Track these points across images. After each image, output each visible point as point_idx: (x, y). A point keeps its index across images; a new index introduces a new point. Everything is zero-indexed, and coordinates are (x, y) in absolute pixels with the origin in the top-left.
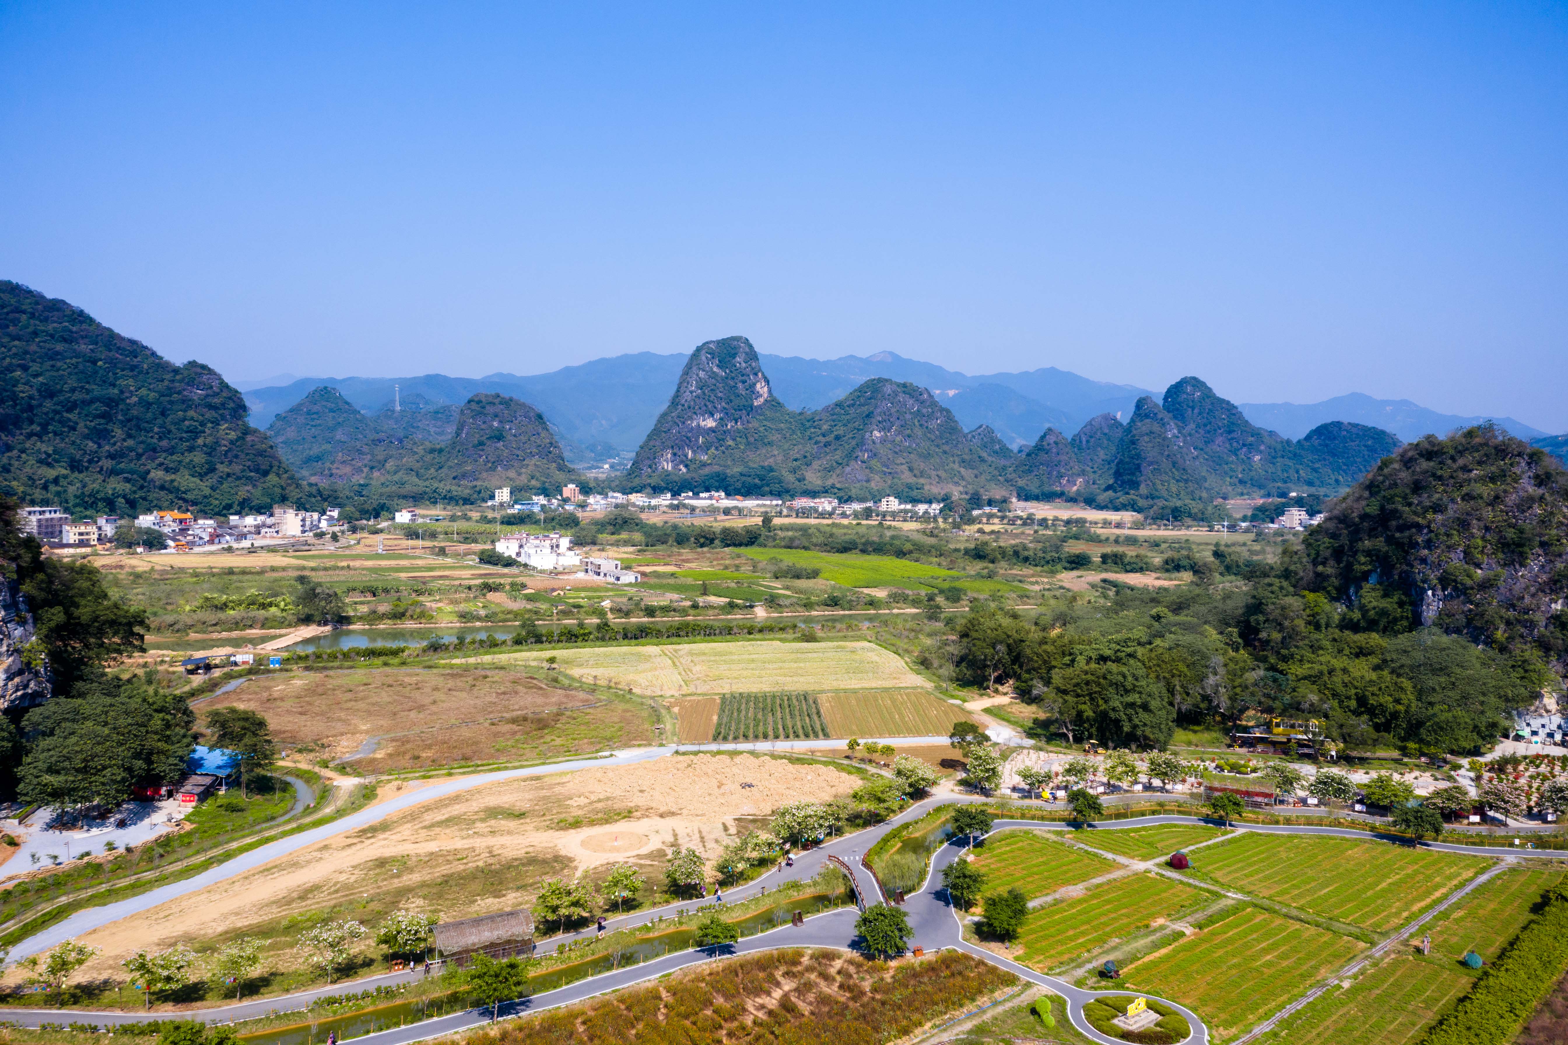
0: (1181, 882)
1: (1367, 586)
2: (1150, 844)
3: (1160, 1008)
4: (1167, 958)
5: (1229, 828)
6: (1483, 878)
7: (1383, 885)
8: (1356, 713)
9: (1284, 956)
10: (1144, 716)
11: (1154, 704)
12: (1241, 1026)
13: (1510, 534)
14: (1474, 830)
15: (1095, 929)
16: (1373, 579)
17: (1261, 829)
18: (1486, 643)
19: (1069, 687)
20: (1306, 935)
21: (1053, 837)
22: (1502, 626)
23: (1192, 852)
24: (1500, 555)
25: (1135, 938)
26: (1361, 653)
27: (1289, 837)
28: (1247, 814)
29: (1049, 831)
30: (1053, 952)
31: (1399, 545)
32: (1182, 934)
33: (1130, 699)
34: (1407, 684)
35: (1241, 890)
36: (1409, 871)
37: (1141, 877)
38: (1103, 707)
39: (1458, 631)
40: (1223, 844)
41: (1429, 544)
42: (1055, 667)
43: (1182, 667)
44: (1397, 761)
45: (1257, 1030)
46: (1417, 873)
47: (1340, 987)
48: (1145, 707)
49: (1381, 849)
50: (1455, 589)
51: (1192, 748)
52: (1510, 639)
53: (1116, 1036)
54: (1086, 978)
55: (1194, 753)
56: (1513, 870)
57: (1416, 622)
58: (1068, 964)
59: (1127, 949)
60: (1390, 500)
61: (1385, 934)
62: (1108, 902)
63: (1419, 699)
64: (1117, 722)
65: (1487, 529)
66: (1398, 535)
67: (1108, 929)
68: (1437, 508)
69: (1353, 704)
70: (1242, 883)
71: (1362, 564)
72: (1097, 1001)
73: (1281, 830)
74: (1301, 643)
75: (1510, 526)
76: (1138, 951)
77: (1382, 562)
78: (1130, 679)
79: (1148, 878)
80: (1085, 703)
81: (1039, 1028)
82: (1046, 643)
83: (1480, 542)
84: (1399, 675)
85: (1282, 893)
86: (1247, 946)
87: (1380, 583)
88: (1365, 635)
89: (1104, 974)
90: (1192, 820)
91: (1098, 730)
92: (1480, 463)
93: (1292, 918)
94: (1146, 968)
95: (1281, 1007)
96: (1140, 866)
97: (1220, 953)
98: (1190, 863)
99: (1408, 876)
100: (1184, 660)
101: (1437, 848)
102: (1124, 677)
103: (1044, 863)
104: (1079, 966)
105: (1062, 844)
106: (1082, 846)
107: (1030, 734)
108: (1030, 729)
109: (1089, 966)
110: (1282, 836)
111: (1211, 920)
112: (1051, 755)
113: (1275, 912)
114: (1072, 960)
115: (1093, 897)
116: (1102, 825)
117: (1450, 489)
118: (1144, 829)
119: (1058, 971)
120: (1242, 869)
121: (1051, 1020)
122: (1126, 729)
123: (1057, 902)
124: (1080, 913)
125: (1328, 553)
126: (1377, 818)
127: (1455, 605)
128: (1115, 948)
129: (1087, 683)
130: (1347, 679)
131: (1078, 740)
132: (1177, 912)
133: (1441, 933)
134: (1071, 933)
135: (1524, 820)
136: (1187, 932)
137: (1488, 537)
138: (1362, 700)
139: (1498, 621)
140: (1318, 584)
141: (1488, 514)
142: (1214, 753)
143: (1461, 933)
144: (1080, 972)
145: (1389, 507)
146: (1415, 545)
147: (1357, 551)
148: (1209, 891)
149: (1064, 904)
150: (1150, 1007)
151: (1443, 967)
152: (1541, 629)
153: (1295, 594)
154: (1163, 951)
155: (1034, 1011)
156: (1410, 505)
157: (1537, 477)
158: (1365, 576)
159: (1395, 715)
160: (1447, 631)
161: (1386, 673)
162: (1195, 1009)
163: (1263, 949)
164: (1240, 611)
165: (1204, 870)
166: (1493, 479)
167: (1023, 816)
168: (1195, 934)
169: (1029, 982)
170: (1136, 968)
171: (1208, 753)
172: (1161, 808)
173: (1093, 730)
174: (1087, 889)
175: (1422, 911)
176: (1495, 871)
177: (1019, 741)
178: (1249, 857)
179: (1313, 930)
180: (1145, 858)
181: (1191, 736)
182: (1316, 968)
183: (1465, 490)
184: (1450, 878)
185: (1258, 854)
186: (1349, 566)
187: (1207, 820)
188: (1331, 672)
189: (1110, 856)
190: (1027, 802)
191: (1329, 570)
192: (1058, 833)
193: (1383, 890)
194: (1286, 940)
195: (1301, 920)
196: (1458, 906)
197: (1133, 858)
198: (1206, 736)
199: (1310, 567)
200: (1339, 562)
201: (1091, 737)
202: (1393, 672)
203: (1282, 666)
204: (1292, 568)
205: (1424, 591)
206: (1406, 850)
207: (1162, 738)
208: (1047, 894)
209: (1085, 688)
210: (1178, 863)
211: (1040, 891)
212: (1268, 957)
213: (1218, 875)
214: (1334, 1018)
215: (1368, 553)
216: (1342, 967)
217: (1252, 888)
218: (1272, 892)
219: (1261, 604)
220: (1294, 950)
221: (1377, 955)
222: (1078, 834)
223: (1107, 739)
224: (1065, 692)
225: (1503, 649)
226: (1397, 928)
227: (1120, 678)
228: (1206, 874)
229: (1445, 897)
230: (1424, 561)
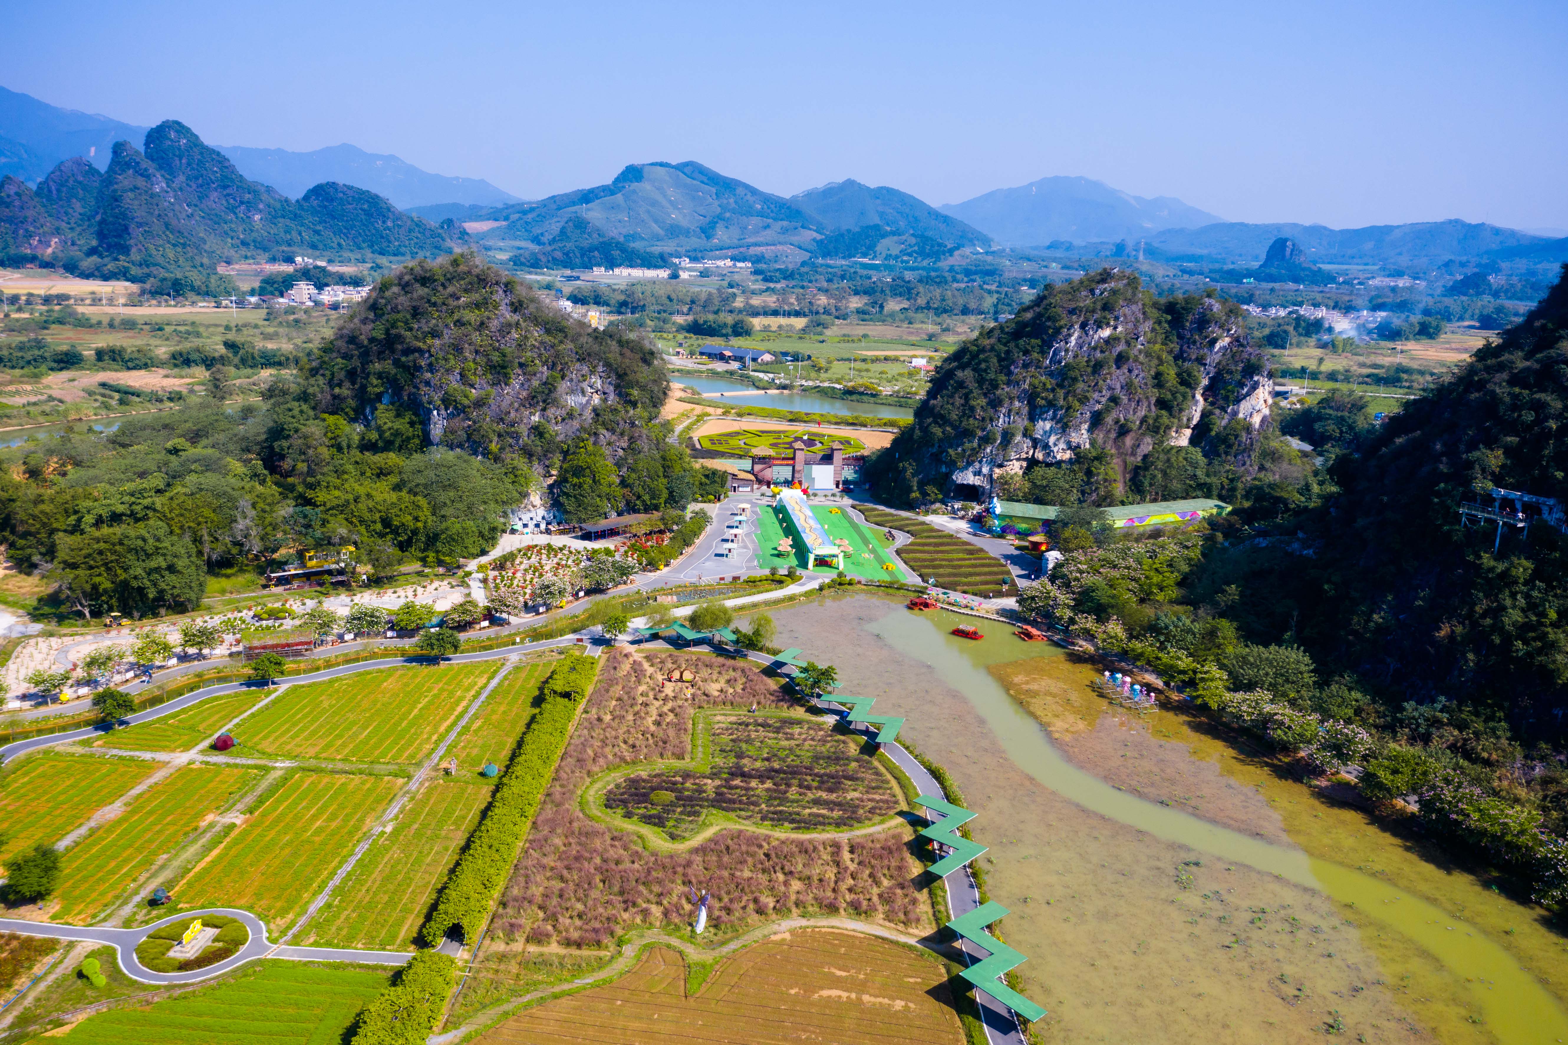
0: (228, 765)
1: (381, 407)
2: (192, 728)
3: (216, 922)
4: (220, 858)
5: (272, 687)
6: (494, 683)
7: (416, 711)
8: (382, 535)
9: (333, 817)
10: (171, 578)
11: (180, 564)
12: (297, 909)
13: (496, 357)
14: (485, 634)
15: (139, 850)
16: (385, 399)
17: (303, 680)
18: (484, 455)
19: (79, 559)
20: (351, 787)
21: (79, 750)
22: (495, 439)
23: (238, 725)
24: (489, 376)
25: (184, 848)
26: (381, 473)
27: (331, 682)
28: (289, 665)
29: (74, 744)
30: (94, 896)
31: (405, 368)
32: (233, 826)
33: (153, 564)
34: (422, 501)
35: (289, 756)
36: (435, 692)
37: (185, 771)
38: (122, 576)
39: (460, 446)
40: (267, 707)
41: (431, 368)
42: (58, 530)
43: (207, 512)
44: (419, 574)
45: (312, 909)
46: (442, 690)
47: (383, 833)
48: (171, 569)
49: (411, 673)
50: (456, 408)
51: (228, 596)
52: (502, 449)
53: (173, 970)
54: (135, 914)
55: (229, 602)
56: (517, 668)
57: (426, 442)
58: (113, 903)
59: (176, 863)
60: (394, 326)
61: (419, 764)
62: (151, 813)
63: (434, 514)
64: (141, 590)
65: (477, 352)
66: (403, 359)
67: (153, 846)
68: (435, 334)
69: (379, 527)
70: (288, 747)
71: (375, 386)
72: (150, 937)
73: (322, 676)
74: (325, 469)
75: (494, 349)
76: (189, 862)
77: (392, 383)
78: (151, 541)
79: (192, 770)
80: (100, 575)
81: (89, 993)
82: (43, 501)
83: (472, 365)
84: (415, 494)
85: (328, 746)
86: (297, 819)
87: (392, 404)
88: (384, 455)
89: (153, 903)
90: (234, 687)
91: (119, 600)
92: (466, 291)
93: (337, 772)
94: (199, 877)
95: (333, 873)
96: (181, 758)
97: (273, 834)
98: (236, 741)
99: (436, 697)
100: (209, 505)
101: (458, 660)
102: (144, 540)
103: (72, 786)
104: (125, 902)
105: (91, 756)
106: (115, 752)
107: (36, 615)
108: (35, 609)
109: (137, 899)
110: (324, 682)
111: (261, 801)
112: (65, 639)
113: (322, 771)
114: (117, 897)
115: (133, 813)
116: (136, 719)
117: (443, 315)
118: (183, 711)
119: (102, 915)
120: (288, 730)
121: (101, 980)
122: (152, 594)
123: (93, 831)
124: (120, 836)
125: (342, 375)
126: (406, 640)
127: (456, 422)
128: (162, 867)
129: (101, 553)
130: (371, 504)
131: (97, 614)
132: (224, 804)
133: (464, 748)
134: (113, 864)
135: (523, 614)
136: (238, 822)
137: (478, 359)
138: (386, 522)
139: (491, 435)
140: (335, 407)
141: (476, 337)
142: (249, 599)
143: (480, 743)
144: (128, 910)
145: (393, 331)
146: (418, 368)
147: (368, 374)
148: (256, 767)
149: (100, 832)
150: (206, 925)
151: (467, 783)
152: (525, 439)
153: (316, 418)
154: (215, 853)
155: (80, 975)
156: (411, 329)
157: (512, 304)
158: (379, 397)
159: (415, 532)
160: (451, 447)
161: (404, 494)
162: (250, 908)
163: (313, 816)
164: (264, 437)
165: (249, 744)
166: (478, 306)
167: (40, 732)
168: (246, 821)
169: (71, 942)
170: (188, 883)
171: (244, 599)
172: (200, 681)
173: (114, 602)
174: (127, 804)
175: (448, 730)
176: (503, 673)
177: (22, 629)
178: (294, 715)
179: (357, 779)
180: (187, 748)
181: (224, 583)
182: (361, 820)
183: (456, 317)
184: (467, 690)
185: (302, 709)
186: (363, 388)
187: (249, 683)
188: (356, 500)
189: (147, 756)
190: (43, 710)
191: (345, 391)
192: (87, 743)
193: (415, 718)
194: (333, 798)
195: (346, 772)
196: (476, 717)
197: (173, 750)
198: (241, 579)
199: (327, 388)
200: (353, 383)
201: (111, 609)
202: (410, 491)
203: (310, 494)
204: (310, 390)
205: (430, 412)
206: (433, 669)
207: (193, 596)
208: (81, 825)
209: (98, 558)
210: (222, 745)
211: (72, 823)
212: (318, 823)
213: (265, 746)
214: (380, 867)
215: (380, 376)
216: (384, 811)
217: (298, 750)
218: (317, 749)
219: (283, 429)
220: (341, 807)
221: (414, 788)
222: (110, 737)
223: (131, 608)
224: (74, 566)
225: (496, 459)
226: (428, 755)
227: (140, 543)
228: (252, 748)
229: (466, 710)
230: (428, 383)
